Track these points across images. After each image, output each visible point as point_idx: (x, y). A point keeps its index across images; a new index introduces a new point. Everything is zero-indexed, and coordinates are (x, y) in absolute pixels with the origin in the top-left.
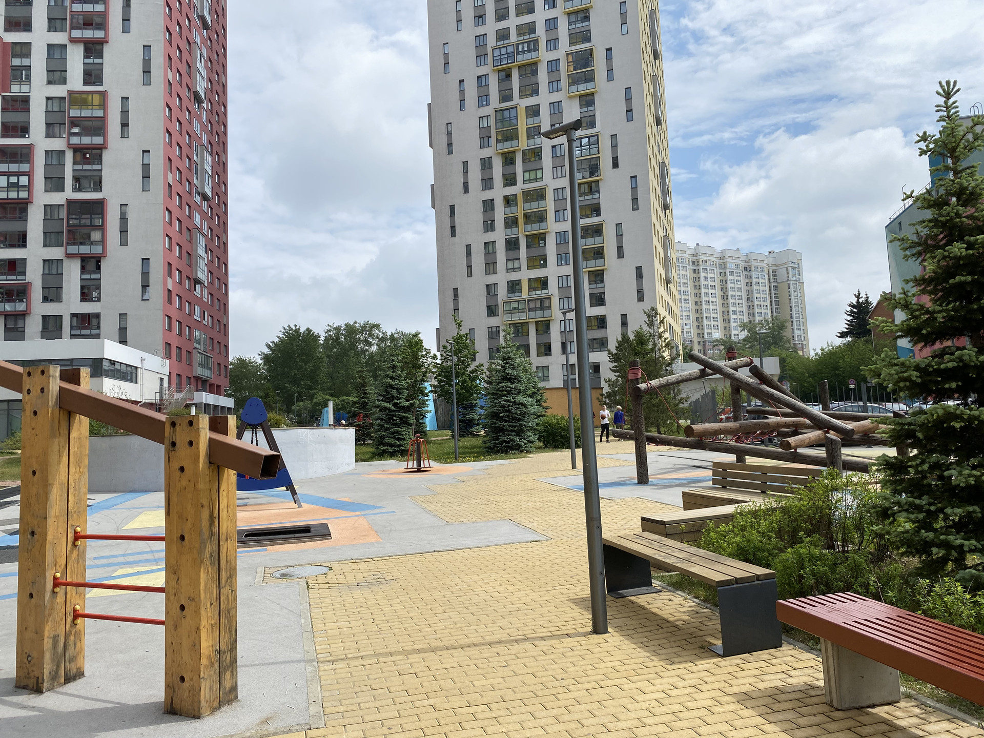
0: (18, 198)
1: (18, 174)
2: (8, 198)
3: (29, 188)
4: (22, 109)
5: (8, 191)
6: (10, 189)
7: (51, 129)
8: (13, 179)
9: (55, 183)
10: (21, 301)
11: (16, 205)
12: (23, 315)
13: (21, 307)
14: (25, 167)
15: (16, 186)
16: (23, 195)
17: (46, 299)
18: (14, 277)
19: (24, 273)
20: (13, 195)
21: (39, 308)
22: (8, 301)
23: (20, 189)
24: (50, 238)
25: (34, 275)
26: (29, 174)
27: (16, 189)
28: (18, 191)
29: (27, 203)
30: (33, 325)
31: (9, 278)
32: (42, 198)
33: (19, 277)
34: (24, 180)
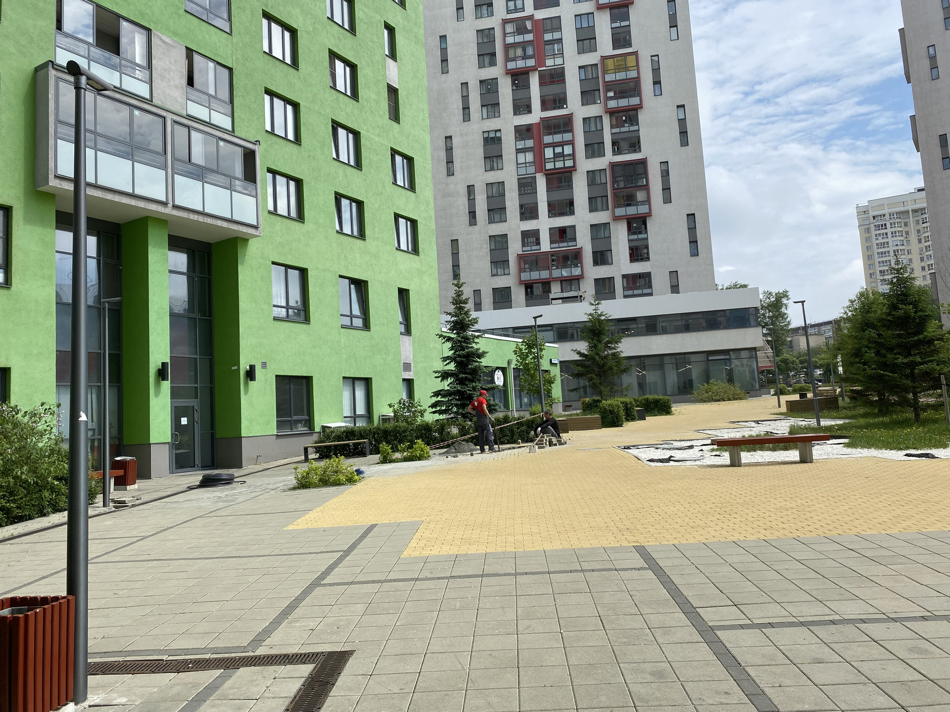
0: (564, 167)
1: (562, 144)
2: (555, 169)
3: (573, 156)
4: (557, 81)
5: (554, 162)
6: (556, 159)
7: (588, 96)
8: (558, 150)
9: (594, 149)
10: (576, 266)
11: (560, 175)
12: (578, 279)
13: (577, 272)
14: (567, 137)
15: (562, 155)
16: (569, 163)
17: (596, 263)
18: (565, 244)
19: (574, 239)
20: (559, 165)
21: (593, 272)
22: (564, 267)
24: (594, 204)
25: (584, 241)
26: (572, 143)
28: (564, 160)
29: (571, 172)
30: (588, 288)
31: (561, 245)
32: (585, 165)
33: (570, 244)
34: (568, 150)
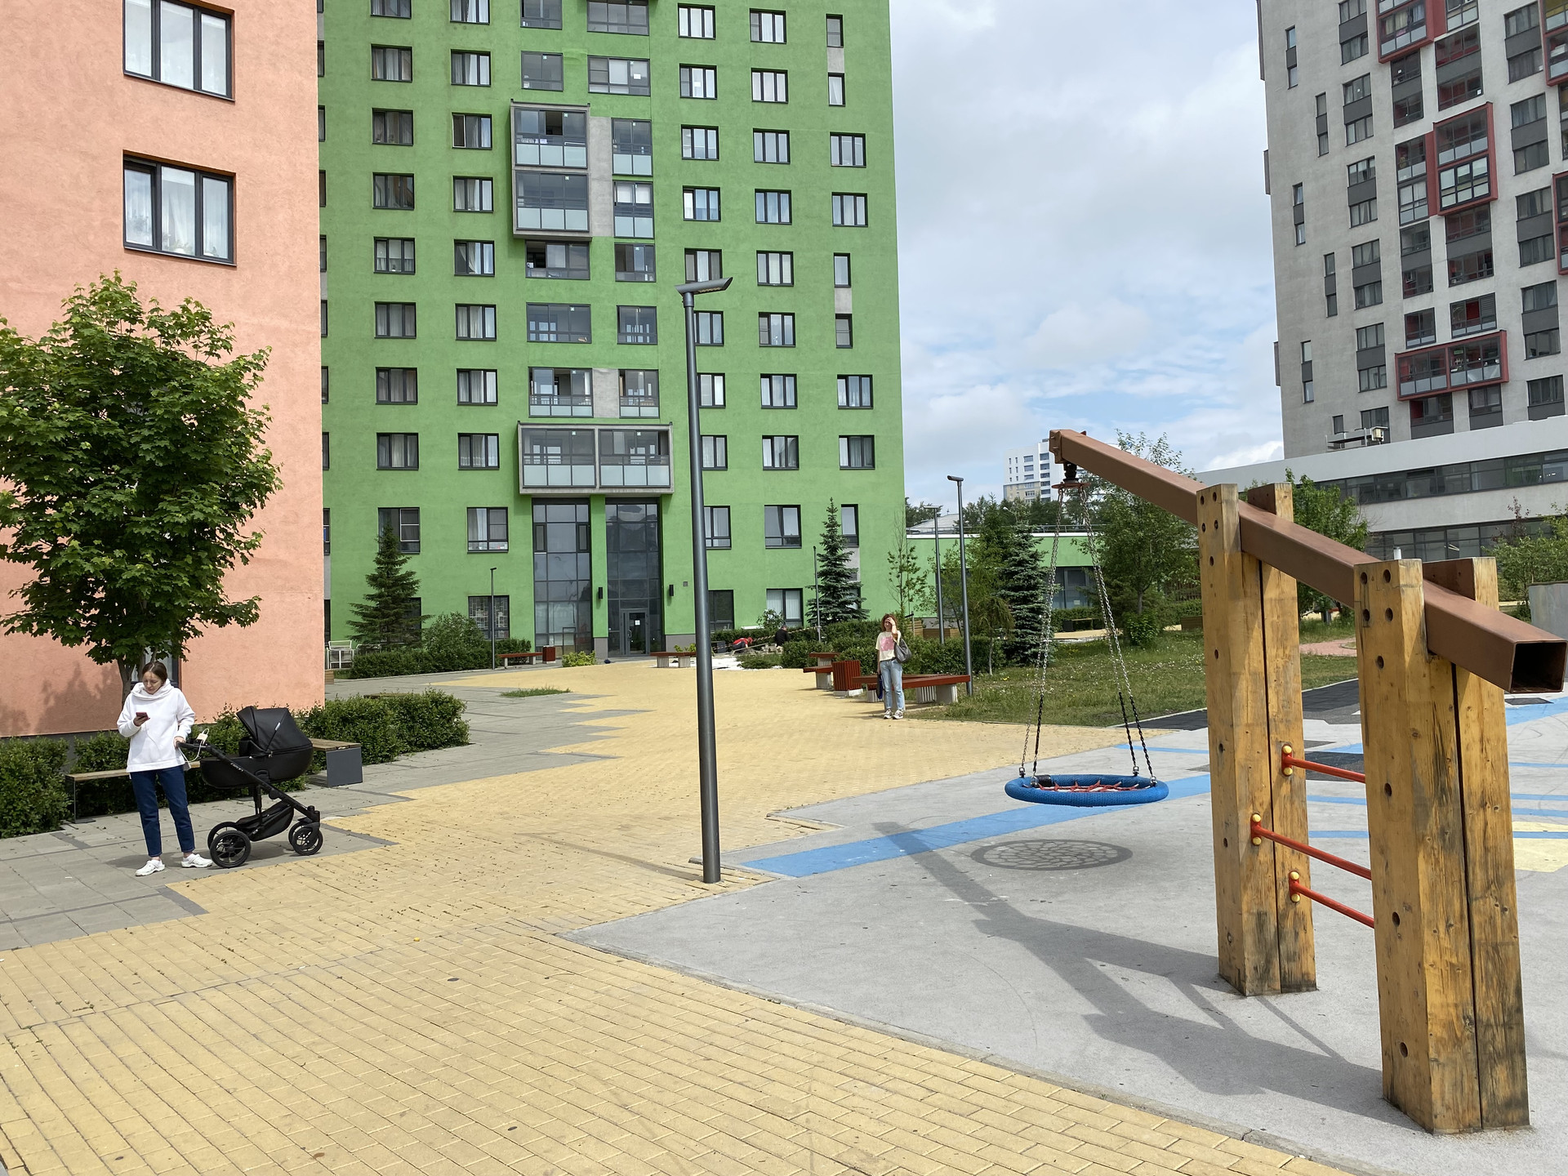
0: (1474, 199)
1: (1469, 160)
2: (1458, 204)
3: (1489, 177)
4: (1467, 51)
5: (1456, 193)
6: (1459, 188)
7: (1519, 64)
8: (1463, 171)
9: (1531, 153)
10: (1491, 363)
11: (1471, 211)
12: (1496, 386)
13: (1492, 372)
14: (1480, 145)
15: (1470, 179)
16: (1481, 190)
17: (1533, 353)
18: (1478, 327)
19: (1493, 318)
20: (1465, 196)
21: (1522, 369)
22: (1472, 366)
23: (1475, 183)
24: (1530, 251)
25: (1510, 318)
26: (1488, 154)
27: (1469, 185)
28: (1472, 188)
29: (1488, 203)
30: (1515, 398)
31: (1470, 329)
32: (1512, 185)
33: (1485, 326)
34: (1480, 166)
